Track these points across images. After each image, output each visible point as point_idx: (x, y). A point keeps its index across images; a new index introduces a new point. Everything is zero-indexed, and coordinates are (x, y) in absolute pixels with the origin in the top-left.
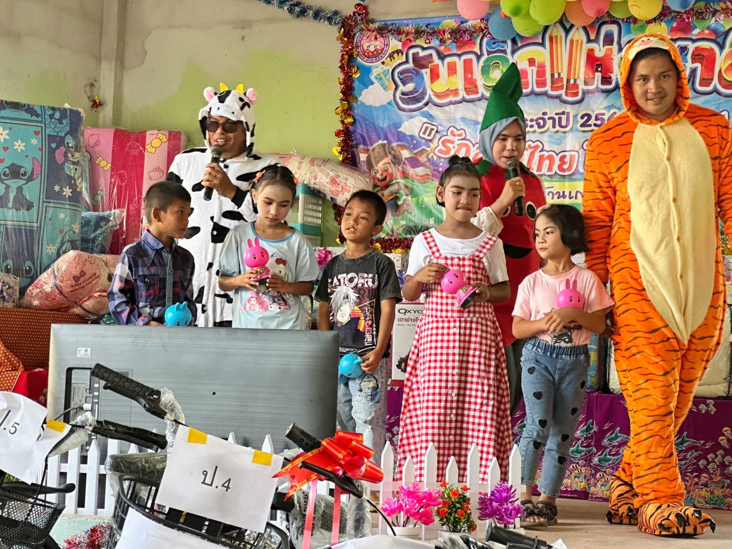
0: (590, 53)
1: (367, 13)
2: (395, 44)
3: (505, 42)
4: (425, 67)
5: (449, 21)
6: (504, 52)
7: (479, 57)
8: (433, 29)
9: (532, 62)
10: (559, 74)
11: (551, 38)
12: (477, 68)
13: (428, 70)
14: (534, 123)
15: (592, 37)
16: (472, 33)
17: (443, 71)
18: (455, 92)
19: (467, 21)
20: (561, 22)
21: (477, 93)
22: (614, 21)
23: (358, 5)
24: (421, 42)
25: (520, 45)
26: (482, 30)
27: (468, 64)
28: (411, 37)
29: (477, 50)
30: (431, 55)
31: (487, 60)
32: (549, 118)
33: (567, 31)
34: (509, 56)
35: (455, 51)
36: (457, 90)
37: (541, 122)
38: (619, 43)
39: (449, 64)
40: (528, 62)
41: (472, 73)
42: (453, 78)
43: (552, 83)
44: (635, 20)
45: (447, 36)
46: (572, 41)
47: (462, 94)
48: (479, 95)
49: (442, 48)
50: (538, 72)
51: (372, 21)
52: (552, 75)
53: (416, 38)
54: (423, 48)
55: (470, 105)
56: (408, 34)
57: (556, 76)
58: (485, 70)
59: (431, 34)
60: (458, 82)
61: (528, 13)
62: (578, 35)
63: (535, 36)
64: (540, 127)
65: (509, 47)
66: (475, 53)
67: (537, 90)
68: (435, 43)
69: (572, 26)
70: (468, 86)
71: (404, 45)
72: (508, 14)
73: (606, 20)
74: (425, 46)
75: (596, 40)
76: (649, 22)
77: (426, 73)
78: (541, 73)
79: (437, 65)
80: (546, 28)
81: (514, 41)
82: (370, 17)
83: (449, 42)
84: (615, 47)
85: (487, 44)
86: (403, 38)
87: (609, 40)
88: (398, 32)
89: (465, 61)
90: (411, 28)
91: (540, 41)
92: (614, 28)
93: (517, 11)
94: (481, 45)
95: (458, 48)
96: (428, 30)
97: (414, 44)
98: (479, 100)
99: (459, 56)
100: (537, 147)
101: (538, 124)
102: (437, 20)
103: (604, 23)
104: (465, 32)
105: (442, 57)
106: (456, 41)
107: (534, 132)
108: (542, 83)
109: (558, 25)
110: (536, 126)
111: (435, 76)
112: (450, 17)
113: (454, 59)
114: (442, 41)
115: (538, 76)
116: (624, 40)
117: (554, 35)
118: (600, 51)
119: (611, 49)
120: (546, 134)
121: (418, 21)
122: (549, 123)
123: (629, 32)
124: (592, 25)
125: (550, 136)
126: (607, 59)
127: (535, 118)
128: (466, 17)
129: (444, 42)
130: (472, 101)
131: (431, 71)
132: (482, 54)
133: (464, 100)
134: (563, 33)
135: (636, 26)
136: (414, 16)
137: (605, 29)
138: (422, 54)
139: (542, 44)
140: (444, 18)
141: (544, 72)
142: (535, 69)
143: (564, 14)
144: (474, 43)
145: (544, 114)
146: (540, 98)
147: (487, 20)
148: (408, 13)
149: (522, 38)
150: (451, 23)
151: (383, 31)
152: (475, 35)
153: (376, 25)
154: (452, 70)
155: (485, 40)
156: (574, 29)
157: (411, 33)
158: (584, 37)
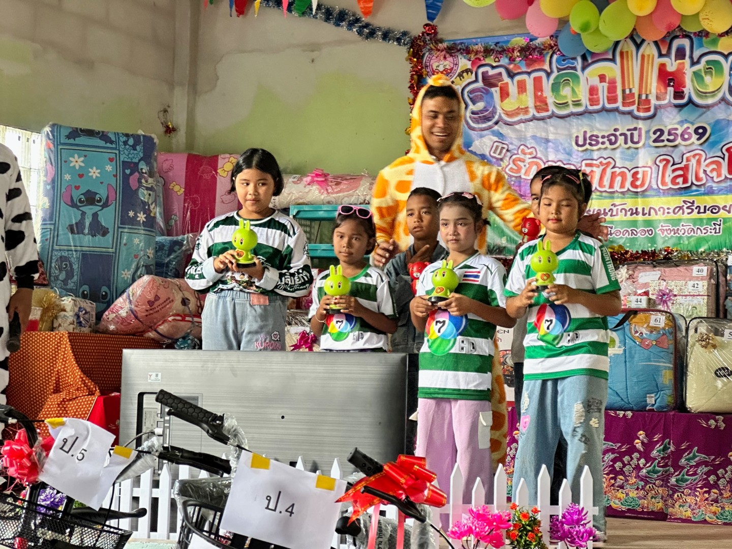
0: (662, 68)
1: (436, 33)
2: (464, 63)
3: (574, 59)
4: (495, 86)
5: (518, 39)
6: (574, 68)
7: (548, 75)
8: (502, 47)
9: (602, 78)
10: (630, 90)
11: (622, 54)
12: (547, 85)
13: (498, 89)
14: (605, 140)
15: (664, 52)
16: (541, 50)
17: (513, 89)
18: (526, 110)
19: (536, 39)
20: (631, 37)
21: (547, 110)
22: (687, 36)
23: (427, 25)
24: (490, 60)
25: (590, 61)
26: (552, 47)
27: (538, 81)
28: (480, 56)
29: (547, 67)
30: (500, 74)
31: (557, 78)
32: (621, 135)
33: (638, 46)
34: (579, 72)
35: (524, 69)
36: (527, 108)
37: (613, 138)
38: (691, 57)
39: (518, 82)
40: (598, 79)
41: (542, 91)
42: (523, 96)
43: (624, 98)
44: (707, 34)
45: (516, 53)
46: (643, 56)
47: (532, 112)
48: (549, 113)
49: (511, 66)
50: (609, 88)
51: (441, 41)
52: (624, 91)
53: (485, 57)
54: (492, 67)
55: (541, 123)
56: (477, 52)
57: (627, 92)
58: (555, 88)
59: (500, 53)
60: (528, 100)
61: (597, 29)
62: (649, 50)
63: (606, 52)
64: (611, 143)
65: (579, 63)
66: (545, 71)
67: (608, 106)
68: (504, 61)
69: (643, 41)
70: (538, 104)
71: (473, 64)
72: (578, 31)
73: (678, 34)
74: (494, 64)
75: (668, 55)
76: (722, 35)
77: (495, 91)
78: (612, 88)
79: (507, 84)
80: (617, 43)
81: (584, 58)
82: (439, 36)
83: (518, 59)
84: (687, 61)
85: (557, 61)
86: (473, 57)
87: (681, 54)
88: (467, 51)
89: (535, 79)
90: (480, 47)
91: (610, 57)
92: (686, 42)
93: (585, 27)
94: (551, 62)
95: (528, 65)
96: (498, 49)
97: (483, 62)
98: (550, 117)
99: (529, 73)
100: (609, 163)
101: (610, 141)
102: (506, 38)
103: (676, 37)
104: (534, 49)
105: (511, 75)
106: (526, 58)
107: (606, 149)
108: (612, 100)
109: (629, 40)
110: (607, 143)
111: (504, 94)
112: (519, 35)
113: (524, 77)
114: (512, 60)
115: (609, 92)
116: (696, 54)
117: (624, 50)
118: (672, 65)
119: (683, 63)
120: (618, 151)
121: (487, 40)
122: (621, 139)
123: (701, 45)
124: (663, 40)
125: (622, 153)
126: (679, 73)
127: (606, 134)
128: (536, 35)
129: (514, 60)
130: (542, 119)
131: (501, 89)
132: (552, 72)
133: (534, 118)
134: (633, 48)
135: (709, 39)
136: (483, 35)
137: (676, 43)
138: (491, 72)
139: (613, 60)
140: (514, 35)
141: (615, 87)
142: (606, 85)
143: (634, 29)
144: (544, 61)
145: (616, 130)
146: (611, 115)
147: (557, 37)
148: (476, 32)
149: (593, 54)
150: (520, 41)
151: (452, 50)
152: (545, 52)
153: (445, 45)
154: (522, 87)
155: (555, 57)
156: (645, 45)
157: (480, 52)
158: (655, 52)
